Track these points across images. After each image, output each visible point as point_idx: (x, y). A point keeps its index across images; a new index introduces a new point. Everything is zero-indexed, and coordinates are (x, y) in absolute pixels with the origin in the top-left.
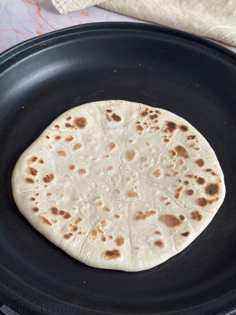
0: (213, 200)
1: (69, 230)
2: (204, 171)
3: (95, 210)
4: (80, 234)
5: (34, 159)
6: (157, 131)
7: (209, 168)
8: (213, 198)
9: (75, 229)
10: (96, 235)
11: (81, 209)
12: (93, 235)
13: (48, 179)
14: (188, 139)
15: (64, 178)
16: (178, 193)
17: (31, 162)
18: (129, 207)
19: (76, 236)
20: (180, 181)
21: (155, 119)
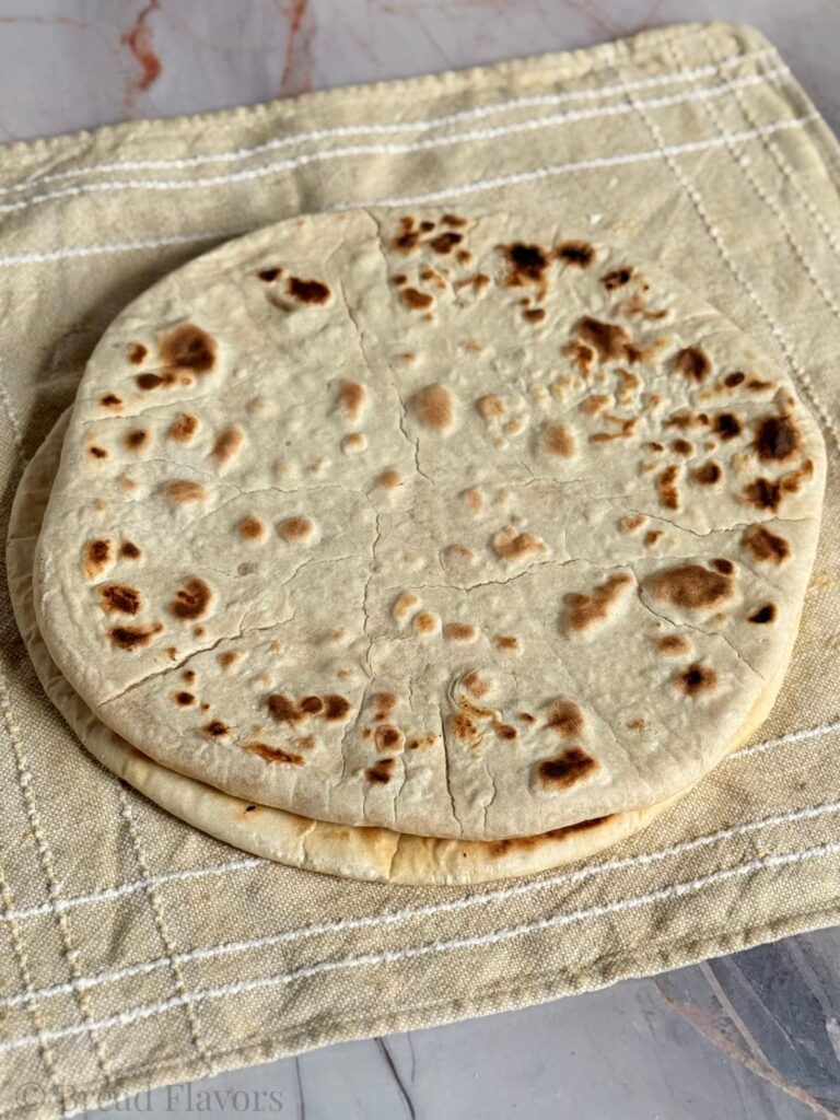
0: (797, 475)
1: (371, 751)
2: (718, 388)
3: (418, 652)
4: (418, 750)
5: (96, 552)
6: (484, 292)
7: (731, 370)
8: (793, 464)
9: (390, 738)
10: (474, 731)
11: (367, 666)
12: (462, 735)
13: (189, 605)
14: (610, 287)
15: (243, 578)
16: (668, 490)
17: (93, 567)
18: (527, 597)
19: (406, 760)
20: (657, 447)
21: (455, 249)
